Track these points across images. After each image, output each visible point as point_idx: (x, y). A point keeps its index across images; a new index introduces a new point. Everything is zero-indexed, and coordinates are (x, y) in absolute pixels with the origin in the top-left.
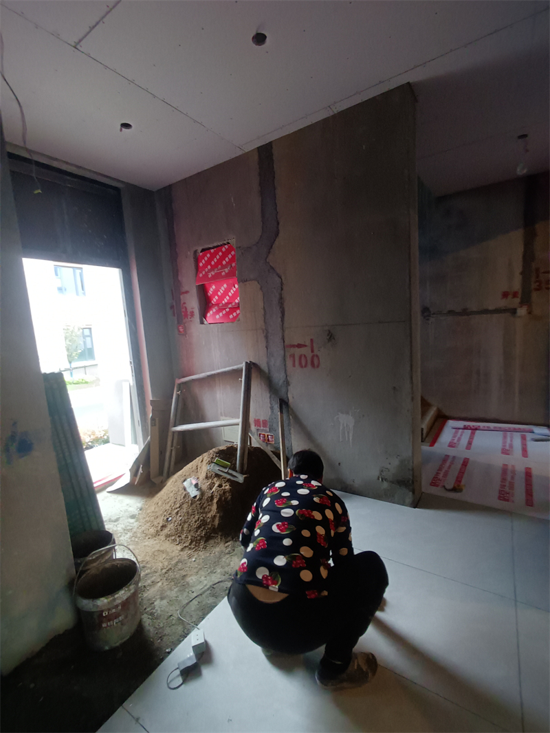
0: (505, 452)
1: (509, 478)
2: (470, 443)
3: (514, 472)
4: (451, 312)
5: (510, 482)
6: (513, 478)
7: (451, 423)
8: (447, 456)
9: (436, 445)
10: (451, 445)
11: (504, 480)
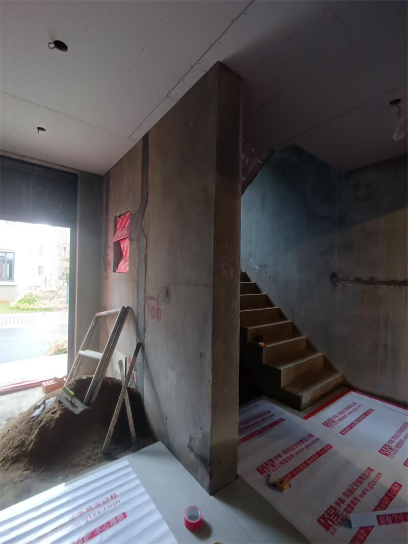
0: (386, 450)
1: (358, 492)
2: (351, 426)
3: (372, 485)
4: (358, 280)
5: (355, 498)
6: (364, 493)
7: (352, 397)
8: (311, 436)
9: (312, 419)
10: (327, 424)
11: (350, 491)
